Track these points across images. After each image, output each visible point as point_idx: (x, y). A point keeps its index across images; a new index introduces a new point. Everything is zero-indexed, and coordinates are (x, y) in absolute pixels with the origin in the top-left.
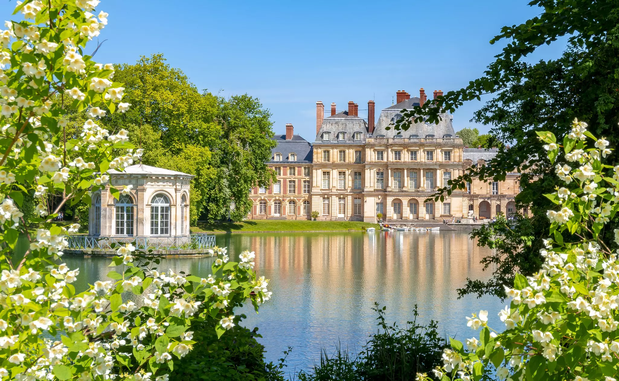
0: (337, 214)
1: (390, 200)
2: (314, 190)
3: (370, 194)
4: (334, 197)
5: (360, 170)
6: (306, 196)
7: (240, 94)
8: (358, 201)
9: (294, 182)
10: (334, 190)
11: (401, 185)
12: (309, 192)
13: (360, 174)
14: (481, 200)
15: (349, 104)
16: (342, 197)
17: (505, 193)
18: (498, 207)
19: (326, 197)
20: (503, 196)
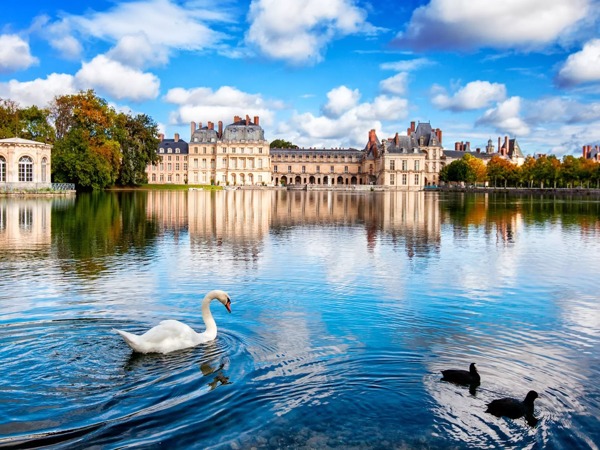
0: (201, 181)
1: (230, 173)
2: (189, 169)
3: (219, 170)
4: (200, 172)
5: (214, 158)
6: (185, 172)
7: (141, 114)
8: (213, 175)
9: (179, 164)
10: (200, 169)
11: (236, 165)
12: (187, 169)
13: (214, 160)
14: (283, 175)
15: (209, 122)
16: (204, 172)
17: (295, 172)
18: (291, 179)
19: (196, 172)
20: (293, 173)
